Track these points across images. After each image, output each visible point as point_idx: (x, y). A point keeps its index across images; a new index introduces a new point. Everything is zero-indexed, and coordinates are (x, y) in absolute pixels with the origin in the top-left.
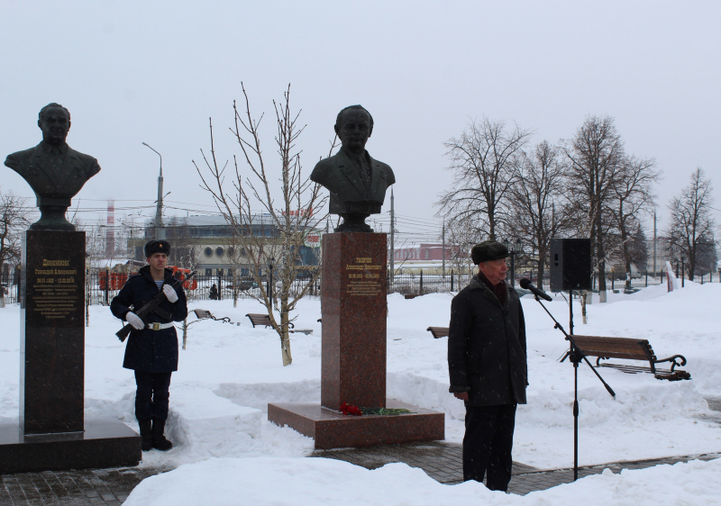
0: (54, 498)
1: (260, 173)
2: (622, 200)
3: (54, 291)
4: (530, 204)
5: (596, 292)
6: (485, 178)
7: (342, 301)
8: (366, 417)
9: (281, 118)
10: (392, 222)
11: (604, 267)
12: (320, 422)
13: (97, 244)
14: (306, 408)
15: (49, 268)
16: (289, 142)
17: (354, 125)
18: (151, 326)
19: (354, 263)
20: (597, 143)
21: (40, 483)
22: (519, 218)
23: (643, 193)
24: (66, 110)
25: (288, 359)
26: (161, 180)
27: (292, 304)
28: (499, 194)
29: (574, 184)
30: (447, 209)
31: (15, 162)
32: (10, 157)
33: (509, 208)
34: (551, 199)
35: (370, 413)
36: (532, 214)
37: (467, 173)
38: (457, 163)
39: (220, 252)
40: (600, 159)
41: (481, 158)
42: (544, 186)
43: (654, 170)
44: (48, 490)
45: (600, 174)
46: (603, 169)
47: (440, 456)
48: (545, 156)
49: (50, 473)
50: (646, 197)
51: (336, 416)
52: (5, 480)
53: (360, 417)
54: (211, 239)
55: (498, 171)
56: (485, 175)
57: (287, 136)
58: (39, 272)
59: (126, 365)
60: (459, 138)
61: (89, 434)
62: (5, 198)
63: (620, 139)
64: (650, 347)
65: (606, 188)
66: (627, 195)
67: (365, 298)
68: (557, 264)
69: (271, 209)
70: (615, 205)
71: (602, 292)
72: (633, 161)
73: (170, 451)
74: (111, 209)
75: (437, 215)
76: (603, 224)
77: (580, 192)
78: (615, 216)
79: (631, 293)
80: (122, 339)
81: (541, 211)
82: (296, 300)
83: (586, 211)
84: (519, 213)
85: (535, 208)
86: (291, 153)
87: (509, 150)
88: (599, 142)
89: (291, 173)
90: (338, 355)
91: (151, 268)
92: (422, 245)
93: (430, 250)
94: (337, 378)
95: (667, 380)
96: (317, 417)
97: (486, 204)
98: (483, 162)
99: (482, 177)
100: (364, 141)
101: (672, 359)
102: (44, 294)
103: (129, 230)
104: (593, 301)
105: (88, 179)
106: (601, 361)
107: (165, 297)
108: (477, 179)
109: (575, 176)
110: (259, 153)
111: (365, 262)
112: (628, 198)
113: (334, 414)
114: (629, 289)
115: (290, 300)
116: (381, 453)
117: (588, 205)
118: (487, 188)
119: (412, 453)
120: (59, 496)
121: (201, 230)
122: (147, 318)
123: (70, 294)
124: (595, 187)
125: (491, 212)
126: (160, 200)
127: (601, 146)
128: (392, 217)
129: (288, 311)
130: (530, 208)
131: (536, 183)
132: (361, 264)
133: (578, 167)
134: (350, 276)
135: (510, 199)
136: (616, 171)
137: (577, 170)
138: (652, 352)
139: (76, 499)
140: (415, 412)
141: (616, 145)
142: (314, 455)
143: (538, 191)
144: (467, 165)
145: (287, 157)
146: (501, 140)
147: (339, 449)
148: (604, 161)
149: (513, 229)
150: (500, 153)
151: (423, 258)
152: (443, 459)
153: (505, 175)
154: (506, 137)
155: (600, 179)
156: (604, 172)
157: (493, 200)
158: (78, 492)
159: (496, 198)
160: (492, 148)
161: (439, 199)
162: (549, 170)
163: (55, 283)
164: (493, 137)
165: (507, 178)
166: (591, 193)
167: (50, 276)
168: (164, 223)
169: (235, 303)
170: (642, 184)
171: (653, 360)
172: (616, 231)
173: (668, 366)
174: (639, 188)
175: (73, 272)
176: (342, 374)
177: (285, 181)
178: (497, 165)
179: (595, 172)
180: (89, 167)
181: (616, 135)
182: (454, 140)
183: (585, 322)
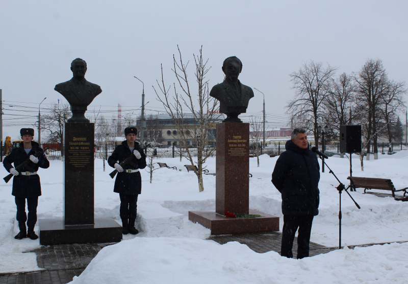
0: (77, 257)
1: (187, 92)
2: (387, 104)
3: (79, 153)
4: (336, 107)
5: (372, 153)
6: (312, 93)
7: (226, 158)
8: (237, 219)
9: (198, 63)
10: (264, 116)
11: (376, 141)
12: (214, 221)
13: (112, 129)
14: (208, 214)
15: (76, 141)
16: (202, 75)
17: (232, 67)
18: (127, 171)
19: (232, 139)
20: (373, 74)
21: (71, 249)
22: (330, 114)
23: (399, 100)
24: (84, 61)
25: (202, 189)
26: (143, 95)
27: (204, 160)
28: (319, 101)
29: (360, 96)
30: (291, 110)
31: (60, 88)
32: (57, 86)
33: (325, 109)
34: (348, 104)
35: (240, 216)
36: (338, 112)
37: (302, 91)
38: (296, 85)
39: (175, 133)
40: (374, 83)
41: (309, 83)
42: (344, 97)
43: (405, 88)
44: (75, 253)
45: (375, 90)
46: (376, 88)
47: (276, 239)
48: (344, 82)
49: (76, 245)
50: (400, 102)
51: (223, 218)
52: (55, 247)
53: (234, 219)
54: (170, 126)
55: (319, 89)
56: (312, 91)
57: (201, 72)
58: (71, 143)
59: (115, 191)
60: (298, 72)
61: (97, 225)
62: (64, 106)
63: (385, 71)
64: (392, 183)
65: (377, 98)
66: (389, 102)
67: (238, 157)
68: (343, 139)
69: (193, 110)
70: (383, 107)
71: (375, 154)
72: (393, 83)
73: (138, 234)
74: (120, 111)
75: (287, 113)
76: (376, 117)
77: (363, 100)
78: (383, 113)
79: (391, 154)
80: (112, 177)
81: (342, 110)
82: (206, 158)
83: (366, 111)
84: (330, 112)
85: (339, 109)
86: (203, 82)
87: (325, 78)
88: (374, 73)
89: (203, 91)
90: (224, 186)
91: (128, 141)
92: (281, 129)
93: (285, 132)
94: (224, 199)
95: (401, 201)
96: (213, 218)
97: (312, 107)
98: (311, 85)
99: (310, 93)
100: (237, 75)
101: (404, 190)
102: (74, 155)
103: (128, 121)
104: (370, 158)
105: (95, 96)
106: (367, 191)
107: (134, 156)
108: (307, 94)
109: (361, 91)
110: (187, 82)
111: (237, 138)
112: (390, 103)
113: (221, 217)
114: (391, 152)
115: (203, 158)
116: (245, 237)
117: (368, 107)
118: (313, 98)
119: (261, 238)
120: (80, 256)
121: (165, 122)
122: (125, 167)
123: (87, 154)
124: (372, 97)
125: (315, 111)
126: (143, 106)
127: (375, 75)
128: (264, 114)
129: (202, 163)
130: (336, 109)
131: (340, 96)
132: (235, 139)
133: (362, 87)
134: (230, 145)
135: (325, 104)
136: (383, 88)
137: (362, 88)
138: (393, 186)
139: (88, 258)
140: (263, 216)
141: (383, 74)
142: (210, 238)
143: (341, 100)
144: (302, 86)
145: (201, 84)
146: (320, 73)
147: (224, 235)
148: (376, 84)
149: (327, 121)
150: (320, 80)
151: (281, 136)
152: (277, 241)
153: (322, 91)
154: (323, 71)
155: (374, 93)
156: (377, 89)
157: (316, 104)
158: (90, 254)
159: (318, 104)
160: (315, 77)
161: (287, 105)
162: (346, 88)
163: (80, 149)
164: (316, 71)
165: (324, 93)
166: (369, 100)
167: (77, 146)
168: (145, 118)
169: (181, 159)
170: (398, 96)
171: (394, 190)
172: (384, 121)
173: (402, 193)
174: (396, 98)
175: (88, 144)
176: (226, 197)
177: (200, 96)
178: (319, 86)
179: (371, 89)
180: (96, 90)
181: (383, 69)
182: (295, 73)
183: (362, 170)
